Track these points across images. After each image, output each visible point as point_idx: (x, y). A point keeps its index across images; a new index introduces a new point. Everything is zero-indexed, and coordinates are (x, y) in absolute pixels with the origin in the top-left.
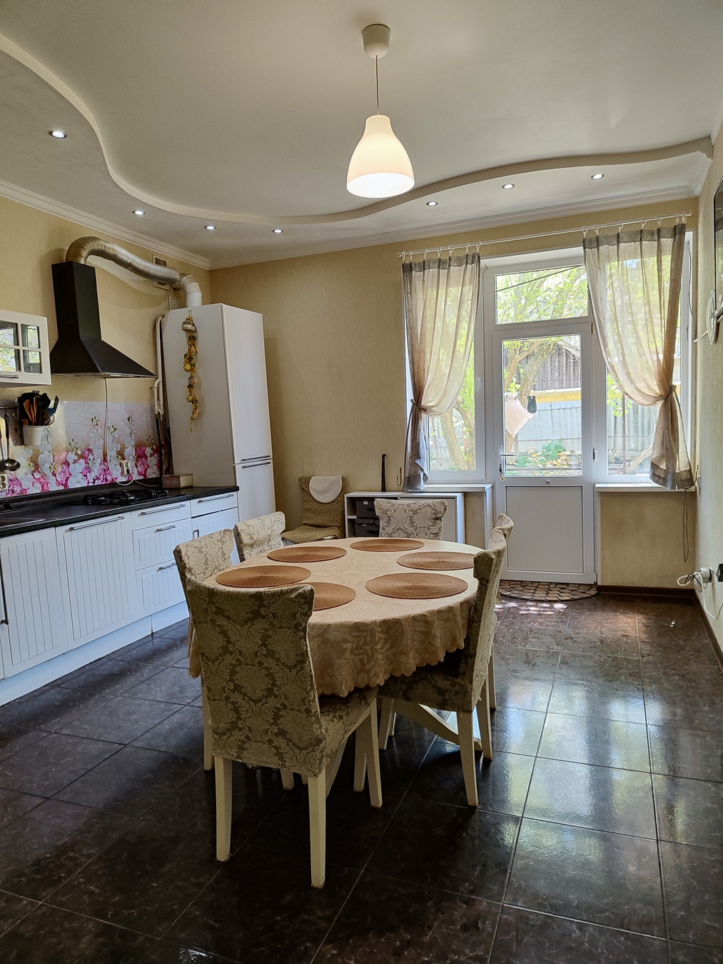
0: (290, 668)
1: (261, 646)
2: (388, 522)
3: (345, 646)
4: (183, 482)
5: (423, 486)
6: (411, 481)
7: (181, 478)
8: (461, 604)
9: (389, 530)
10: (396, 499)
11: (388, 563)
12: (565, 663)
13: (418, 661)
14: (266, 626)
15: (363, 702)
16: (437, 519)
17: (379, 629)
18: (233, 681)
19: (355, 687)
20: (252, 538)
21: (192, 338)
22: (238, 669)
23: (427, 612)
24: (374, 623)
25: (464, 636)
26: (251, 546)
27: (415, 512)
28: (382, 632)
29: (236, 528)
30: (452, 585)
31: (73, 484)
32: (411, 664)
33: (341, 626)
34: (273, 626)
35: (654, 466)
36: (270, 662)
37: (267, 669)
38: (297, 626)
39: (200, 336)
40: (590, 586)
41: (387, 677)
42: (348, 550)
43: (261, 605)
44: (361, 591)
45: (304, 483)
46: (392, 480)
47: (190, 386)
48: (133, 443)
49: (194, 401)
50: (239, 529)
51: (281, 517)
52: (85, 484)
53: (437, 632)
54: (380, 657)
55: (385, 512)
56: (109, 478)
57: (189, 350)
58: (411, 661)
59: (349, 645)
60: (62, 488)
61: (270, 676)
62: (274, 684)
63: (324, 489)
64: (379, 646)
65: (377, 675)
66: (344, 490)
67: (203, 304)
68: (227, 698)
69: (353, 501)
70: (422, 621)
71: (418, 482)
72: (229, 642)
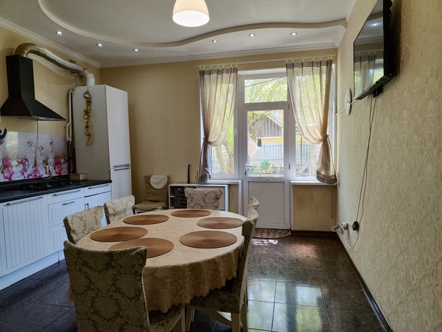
0: (131, 299)
1: (112, 285)
2: (192, 200)
3: (167, 281)
4: (81, 178)
5: (209, 181)
6: (203, 178)
7: (81, 176)
8: (235, 250)
9: (192, 204)
10: (195, 187)
11: (191, 225)
12: (280, 273)
13: (210, 287)
14: (115, 273)
15: (177, 312)
16: (217, 199)
17: (188, 270)
18: (93, 307)
19: (173, 306)
20: (114, 210)
21: (89, 102)
22: (96, 300)
23: (217, 257)
24: (185, 266)
25: (236, 269)
26: (114, 215)
27: (206, 195)
28: (190, 271)
29: (105, 205)
30: (229, 238)
31: (15, 178)
32: (205, 289)
33: (165, 269)
34: (120, 273)
35: (318, 173)
36: (118, 296)
37: (115, 300)
38: (136, 273)
39: (94, 100)
40: (288, 230)
41: (191, 298)
42: (170, 217)
43: (112, 260)
44: (177, 244)
45: (148, 178)
46: (193, 178)
47: (87, 127)
48: (53, 156)
49: (89, 135)
50: (107, 205)
51: (133, 198)
52: (22, 178)
53: (222, 269)
54: (188, 286)
55: (190, 195)
56: (38, 175)
57: (87, 108)
58: (206, 288)
59: (169, 280)
60: (7, 180)
61: (118, 304)
62: (120, 310)
63: (158, 182)
64: (187, 280)
65: (186, 297)
66: (168, 183)
67: (96, 84)
68: (89, 318)
69: (173, 188)
70: (212, 262)
71: (206, 179)
72: (91, 283)
